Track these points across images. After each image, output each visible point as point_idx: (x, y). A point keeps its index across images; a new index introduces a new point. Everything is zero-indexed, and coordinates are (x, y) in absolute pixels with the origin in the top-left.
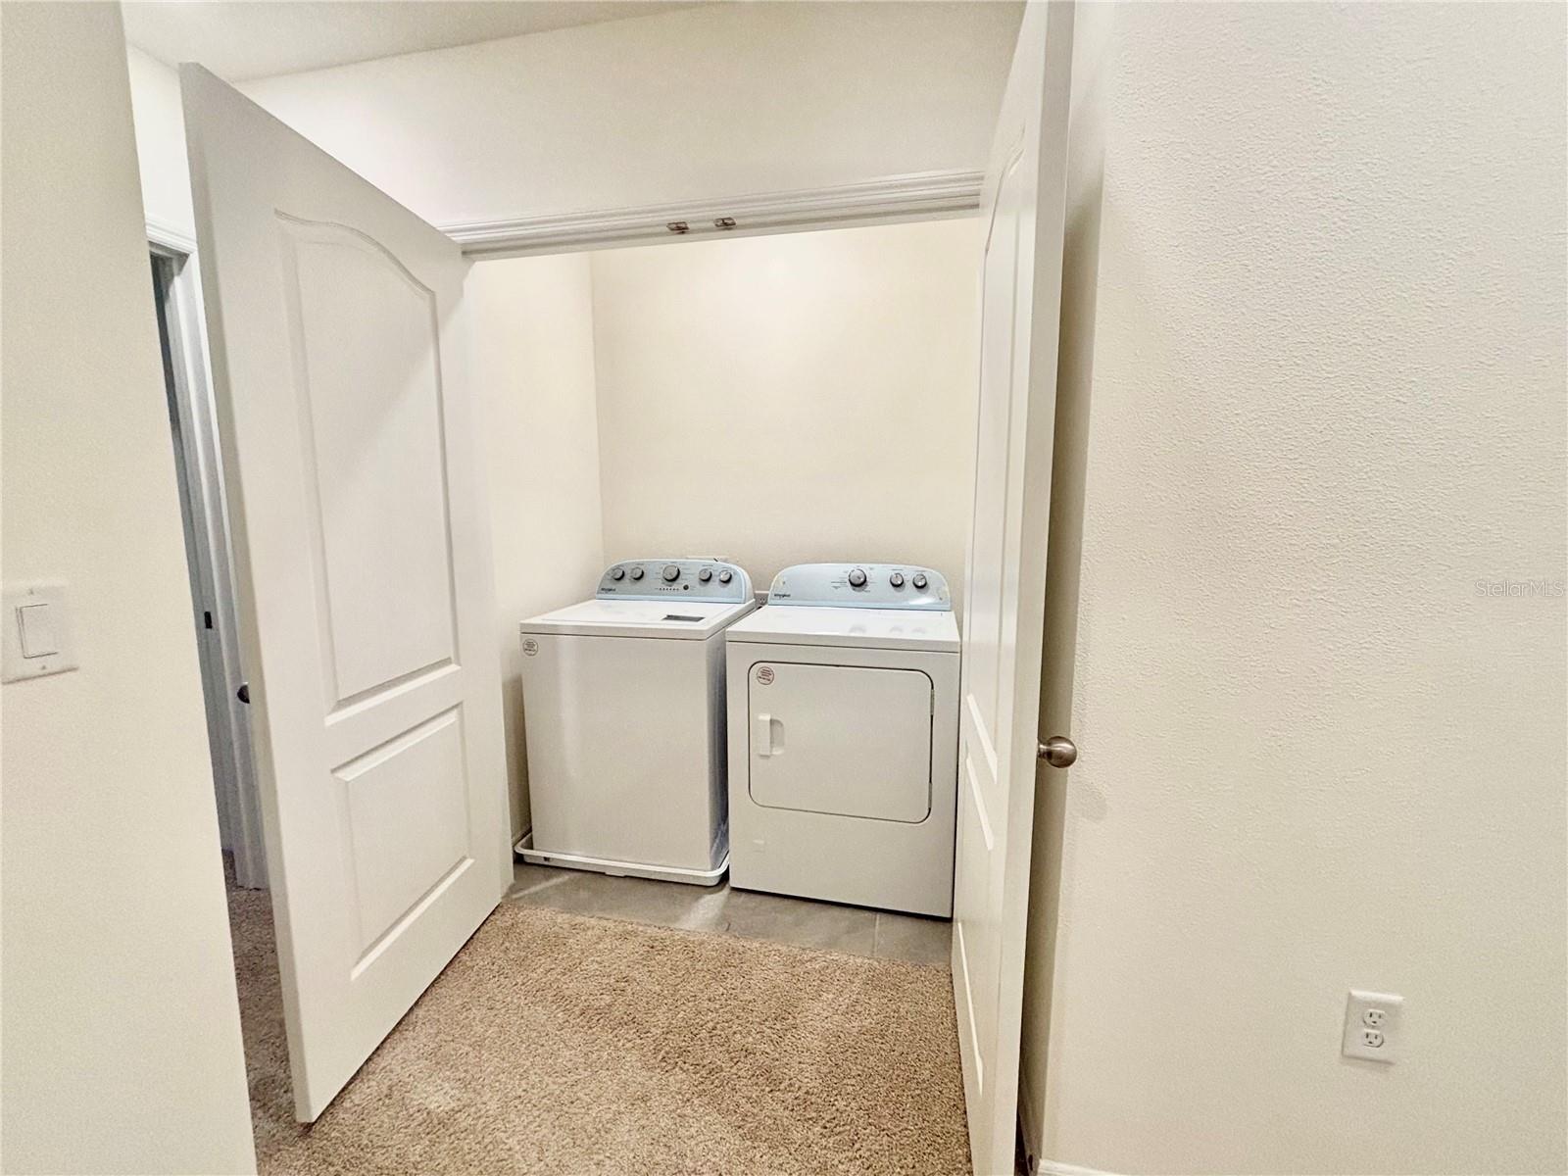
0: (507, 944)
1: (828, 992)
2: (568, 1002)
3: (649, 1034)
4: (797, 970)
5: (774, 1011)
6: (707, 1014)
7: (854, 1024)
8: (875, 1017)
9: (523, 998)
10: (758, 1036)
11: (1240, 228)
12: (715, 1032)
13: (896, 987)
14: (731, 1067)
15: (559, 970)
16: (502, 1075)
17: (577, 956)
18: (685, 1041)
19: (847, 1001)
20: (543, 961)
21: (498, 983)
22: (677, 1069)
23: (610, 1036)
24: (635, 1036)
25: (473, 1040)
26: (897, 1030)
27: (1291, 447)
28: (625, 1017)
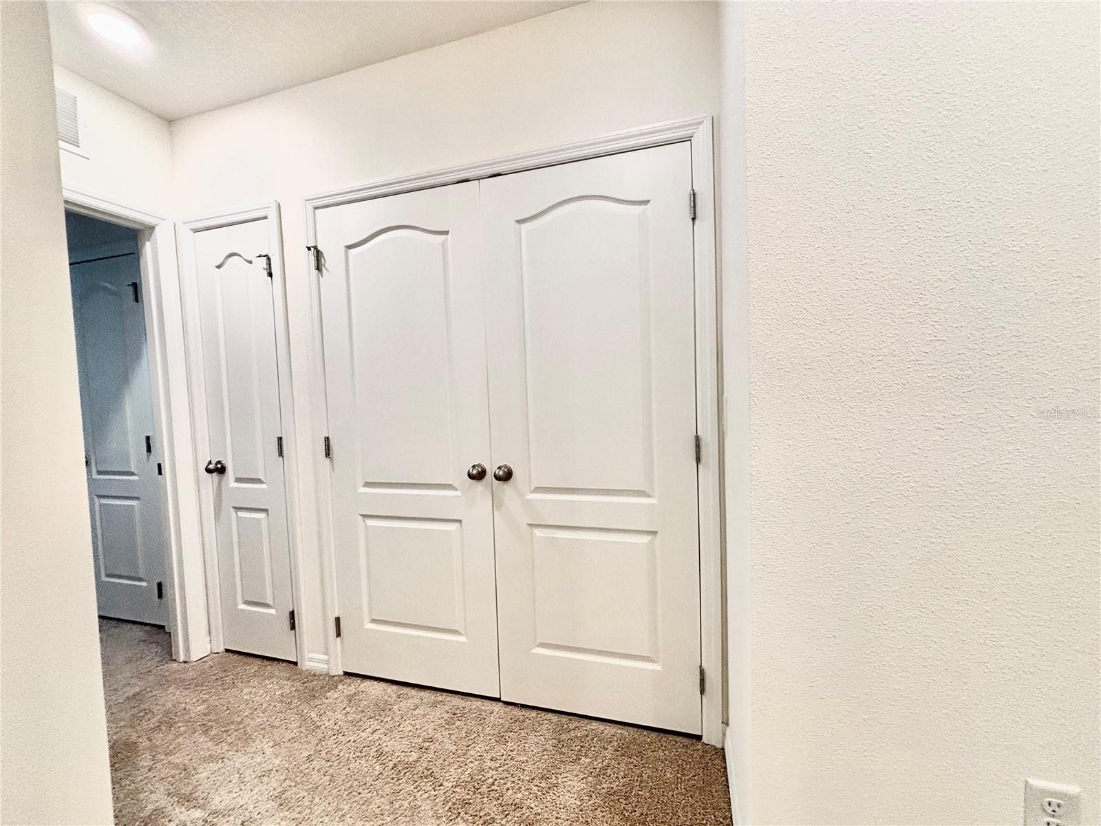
0: (348, 709)
1: (586, 756)
2: (385, 757)
3: (442, 788)
4: (563, 737)
5: (541, 771)
6: (488, 772)
7: (604, 786)
8: (621, 780)
9: (352, 753)
10: (527, 793)
11: (859, 124)
12: (493, 787)
13: (640, 754)
14: (502, 819)
15: (381, 731)
16: (325, 818)
17: (397, 720)
18: (468, 794)
19: (600, 765)
20: (372, 723)
21: (337, 740)
22: (459, 819)
23: (413, 787)
24: (430, 789)
25: (310, 786)
26: (640, 793)
27: (921, 296)
28: (426, 771)
